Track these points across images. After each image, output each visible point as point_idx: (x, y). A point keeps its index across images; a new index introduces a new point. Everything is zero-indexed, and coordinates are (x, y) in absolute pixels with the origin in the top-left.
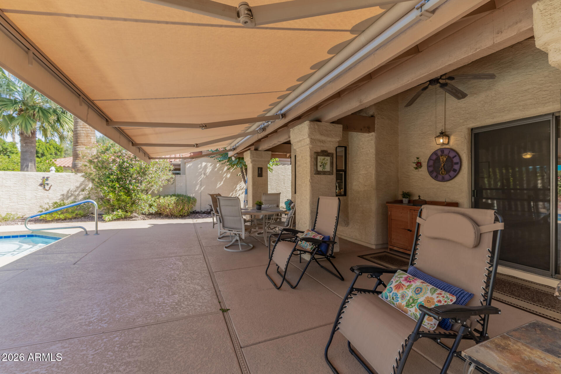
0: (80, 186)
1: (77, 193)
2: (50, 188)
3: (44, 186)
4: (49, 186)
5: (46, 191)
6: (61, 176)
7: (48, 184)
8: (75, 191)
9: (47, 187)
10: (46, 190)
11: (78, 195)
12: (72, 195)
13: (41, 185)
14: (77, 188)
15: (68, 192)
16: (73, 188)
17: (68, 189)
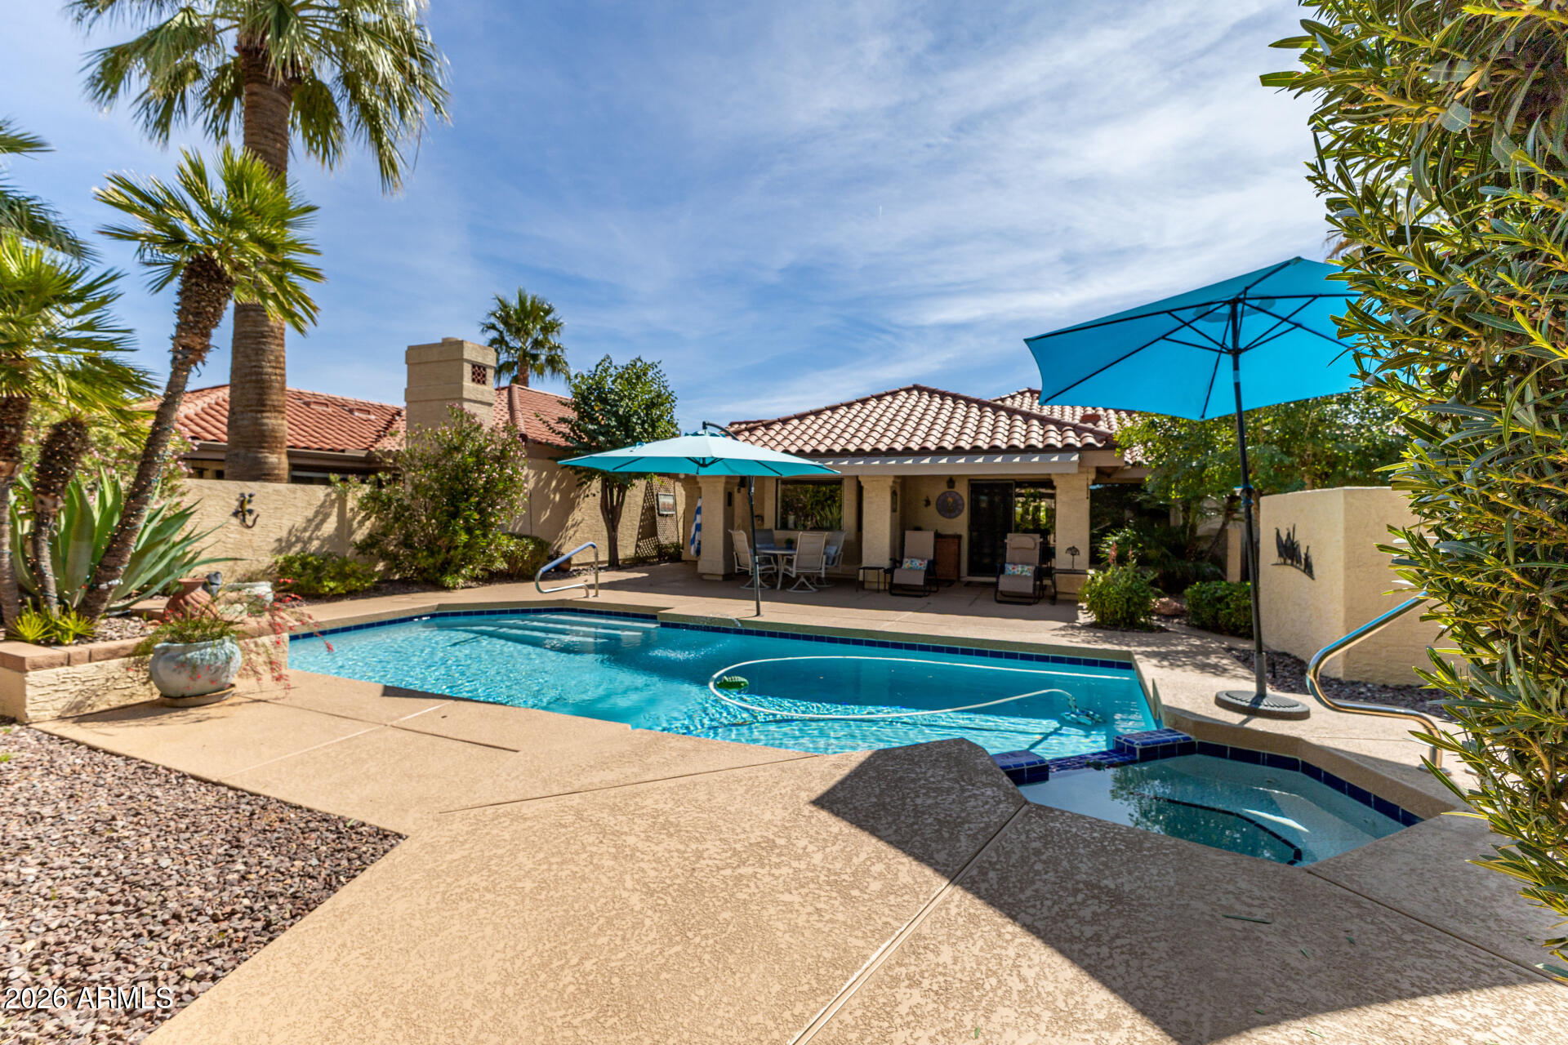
0: (315, 516)
1: (307, 534)
2: (255, 521)
3: (244, 515)
4: (253, 517)
5: (246, 530)
6: (277, 492)
7: (251, 512)
8: (305, 530)
9: (249, 520)
10: (248, 527)
11: (310, 539)
12: (298, 540)
13: (235, 514)
14: (309, 521)
15: (290, 532)
16: (300, 522)
17: (290, 524)
